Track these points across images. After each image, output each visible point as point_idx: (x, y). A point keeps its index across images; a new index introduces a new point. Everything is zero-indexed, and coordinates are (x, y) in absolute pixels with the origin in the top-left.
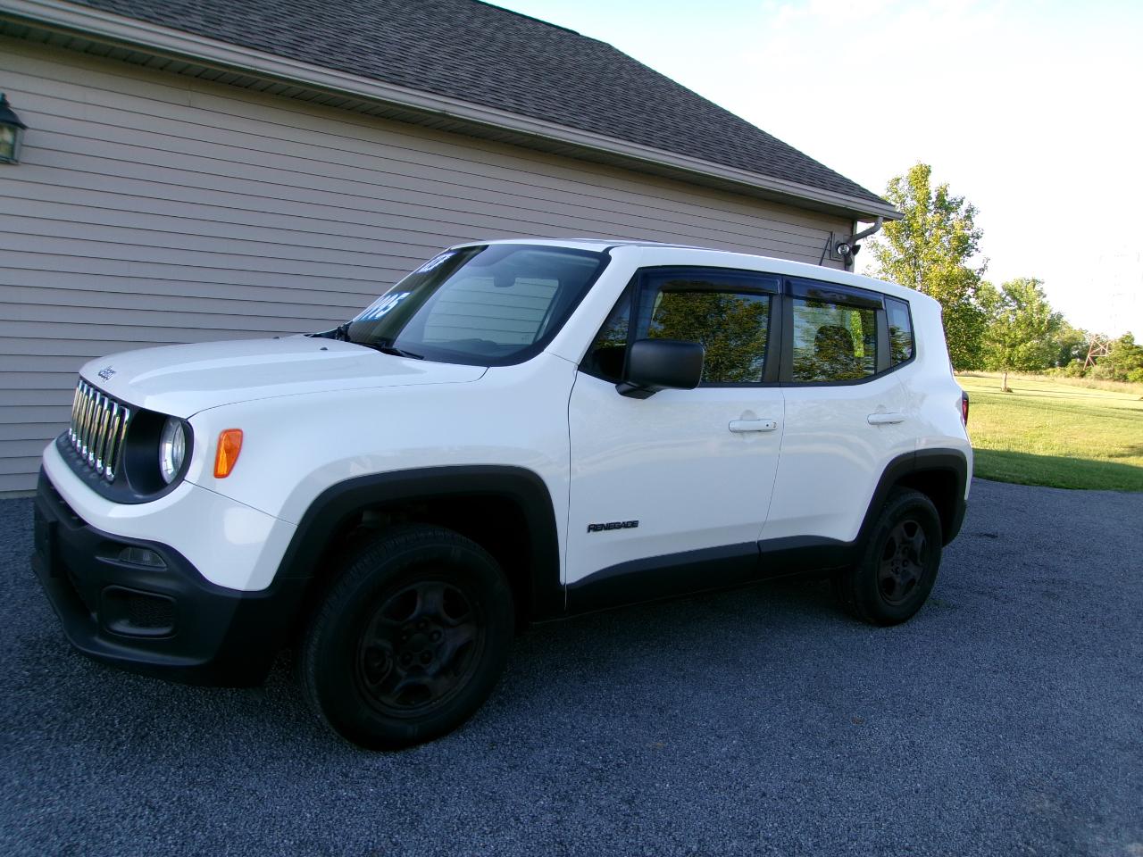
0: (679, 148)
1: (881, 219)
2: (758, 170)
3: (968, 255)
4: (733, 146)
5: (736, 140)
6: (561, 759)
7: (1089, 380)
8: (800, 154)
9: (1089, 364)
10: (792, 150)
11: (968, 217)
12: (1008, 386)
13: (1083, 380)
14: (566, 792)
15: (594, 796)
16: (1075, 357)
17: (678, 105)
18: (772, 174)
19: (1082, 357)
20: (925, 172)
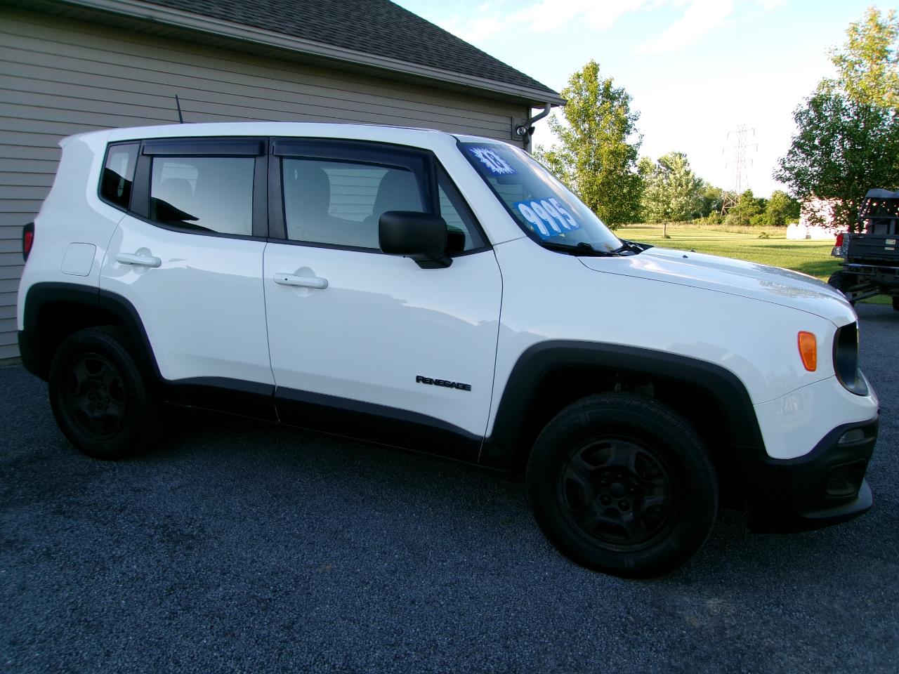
0: (376, 50)
1: (549, 105)
2: (445, 67)
3: (628, 133)
4: (426, 48)
5: (430, 44)
6: (234, 594)
7: (724, 226)
8: (484, 54)
9: (724, 214)
10: (478, 51)
11: (625, 104)
12: (668, 234)
13: (720, 226)
14: (231, 627)
15: (257, 627)
16: (714, 209)
17: (382, 15)
18: (458, 70)
19: (719, 209)
20: (594, 69)
